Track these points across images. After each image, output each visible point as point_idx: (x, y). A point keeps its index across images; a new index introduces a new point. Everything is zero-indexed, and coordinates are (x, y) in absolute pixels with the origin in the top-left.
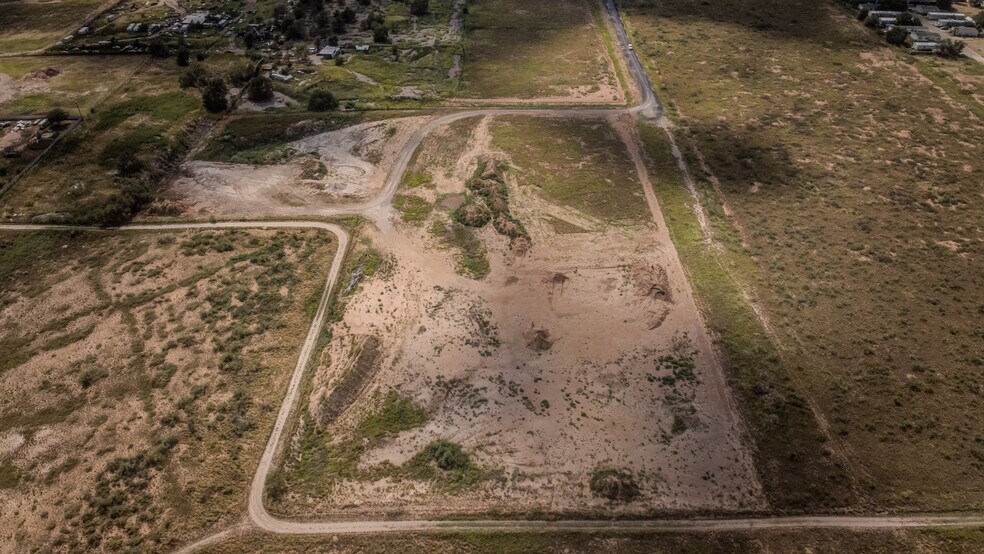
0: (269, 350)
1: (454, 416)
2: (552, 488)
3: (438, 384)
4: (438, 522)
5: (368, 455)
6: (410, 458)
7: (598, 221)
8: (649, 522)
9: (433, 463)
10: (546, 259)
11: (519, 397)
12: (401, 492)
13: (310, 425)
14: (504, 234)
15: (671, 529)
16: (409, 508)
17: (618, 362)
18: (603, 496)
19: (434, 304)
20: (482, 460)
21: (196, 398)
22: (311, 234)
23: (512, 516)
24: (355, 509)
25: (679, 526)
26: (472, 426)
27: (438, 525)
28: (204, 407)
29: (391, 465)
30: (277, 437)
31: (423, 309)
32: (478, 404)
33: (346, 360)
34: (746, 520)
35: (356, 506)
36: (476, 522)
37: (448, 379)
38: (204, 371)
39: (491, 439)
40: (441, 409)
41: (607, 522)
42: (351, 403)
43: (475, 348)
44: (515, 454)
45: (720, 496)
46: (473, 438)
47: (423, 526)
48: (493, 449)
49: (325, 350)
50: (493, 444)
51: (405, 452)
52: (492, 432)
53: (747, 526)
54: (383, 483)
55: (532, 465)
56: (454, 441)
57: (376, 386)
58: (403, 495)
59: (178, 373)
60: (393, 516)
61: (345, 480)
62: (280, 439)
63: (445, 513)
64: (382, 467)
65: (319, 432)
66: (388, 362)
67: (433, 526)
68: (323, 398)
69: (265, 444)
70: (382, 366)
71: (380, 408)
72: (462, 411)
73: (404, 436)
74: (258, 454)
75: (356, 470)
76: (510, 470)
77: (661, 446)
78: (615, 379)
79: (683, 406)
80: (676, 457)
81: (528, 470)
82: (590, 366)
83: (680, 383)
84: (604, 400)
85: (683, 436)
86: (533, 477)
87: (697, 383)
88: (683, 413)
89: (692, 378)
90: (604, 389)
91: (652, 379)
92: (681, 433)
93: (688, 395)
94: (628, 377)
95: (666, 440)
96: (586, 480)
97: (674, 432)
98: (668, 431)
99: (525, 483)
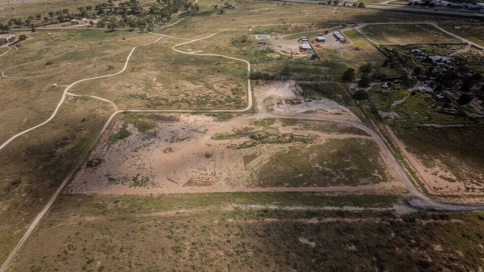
22: (243, 105)
42: (153, 120)
57: (159, 123)
76: (113, 145)
77: (105, 174)
78: (142, 167)
79: (121, 182)
80: (98, 177)
81: (111, 148)
82: (152, 161)
83: (133, 182)
84: (132, 163)
85: (106, 179)
86: (108, 149)
87: (130, 187)
88: (117, 181)
89: (133, 186)
90: (137, 163)
91: (138, 175)
92: (108, 180)
93: (125, 184)
94: (142, 170)
95: (107, 176)
96: (100, 158)
97: (110, 178)
98: (111, 177)
99: (106, 147)
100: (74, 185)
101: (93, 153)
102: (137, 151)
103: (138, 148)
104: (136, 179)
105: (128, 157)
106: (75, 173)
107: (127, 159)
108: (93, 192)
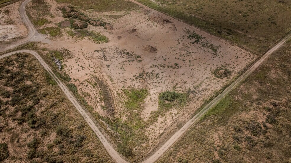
0: (51, 106)
1: (155, 84)
2: (209, 85)
3: (136, 78)
4: (195, 117)
5: (142, 114)
6: (158, 106)
7: (124, 11)
8: (241, 76)
9: (167, 102)
10: (123, 27)
11: (167, 67)
12: (171, 117)
13: (108, 121)
14: (98, 26)
15: (248, 74)
16: (180, 120)
17: (179, 43)
18: (224, 77)
19: (102, 56)
20: (180, 90)
21: (36, 148)
22: (14, 57)
23: (211, 99)
24: (164, 134)
25: (248, 72)
26: (164, 83)
27: (196, 118)
28: (46, 148)
29: (155, 112)
30: (100, 134)
31: (100, 60)
32: (157, 76)
33: (94, 89)
34: (258, 62)
35: (162, 134)
36: (205, 108)
37: (138, 75)
38: (25, 135)
39: (174, 83)
40: (148, 85)
41: (233, 83)
42: (113, 103)
43: (134, 62)
44: (187, 82)
45: (245, 60)
46: (169, 87)
47: (192, 121)
48: (179, 86)
49: (79, 92)
50: (177, 84)
51: (154, 105)
52: (172, 81)
53: (260, 63)
54: (160, 119)
55: (195, 82)
56: (165, 91)
57: (115, 92)
58: (173, 118)
59: (10, 145)
60: (180, 126)
61: (146, 128)
62: (103, 134)
63: (193, 112)
64: (152, 115)
65: (114, 121)
66: (109, 82)
67: (195, 119)
68: (103, 107)
69: (99, 140)
70: (108, 84)
71: (126, 98)
72: (155, 81)
73: (147, 100)
74: (99, 145)
75: (145, 123)
76: (191, 88)
77: (217, 57)
78: (185, 48)
79: (208, 45)
80: (224, 58)
81: (197, 84)
82: (173, 48)
83: (200, 40)
84: (189, 54)
85: (218, 52)
86: (200, 85)
87: (204, 38)
88: (211, 47)
89: (202, 38)
90: (186, 52)
91: (193, 43)
92: (217, 51)
93: (206, 42)
94: (186, 45)
95: (216, 55)
96: (213, 77)
97: (215, 52)
98: (214, 52)
99: (201, 88)
100: (247, 60)
101: (218, 87)
102: (175, 64)
103: (172, 67)
104: (196, 41)
105: (188, 63)
106: (245, 70)
107: (190, 61)
108: (233, 47)
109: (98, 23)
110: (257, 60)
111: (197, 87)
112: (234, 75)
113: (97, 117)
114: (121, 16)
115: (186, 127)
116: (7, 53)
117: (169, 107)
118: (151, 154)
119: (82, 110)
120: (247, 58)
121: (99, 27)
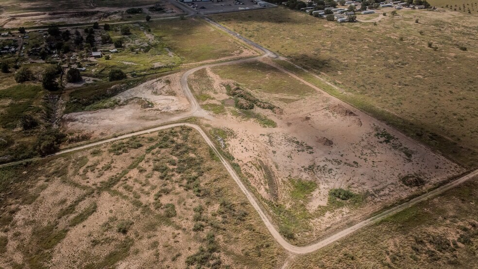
0: (215, 180)
1: (326, 179)
2: (393, 191)
3: (305, 169)
4: (369, 219)
5: (308, 206)
6: (327, 201)
7: (298, 96)
8: (438, 189)
9: (338, 200)
10: (294, 113)
11: (343, 164)
12: (341, 215)
13: (270, 204)
14: (266, 108)
15: (449, 188)
16: (351, 219)
17: (363, 140)
18: (414, 186)
19: (268, 141)
20: (356, 191)
21: (201, 213)
22: (178, 129)
23: (393, 206)
24: (331, 229)
25: (449, 186)
26: (338, 180)
27: (371, 220)
28: (210, 215)
29: (323, 207)
30: (262, 213)
31: (265, 144)
32: (330, 171)
33: (259, 172)
34: (465, 176)
35: (329, 228)
36: (383, 213)
37: (307, 166)
38: (191, 201)
39: (350, 182)
40: (318, 179)
41: (426, 194)
42: (277, 189)
43: (304, 152)
44: (366, 184)
45: (448, 172)
46: (343, 185)
47: (366, 223)
48: (355, 185)
49: (243, 172)
50: (353, 184)
51: (323, 200)
52: (348, 179)
53: (467, 178)
54: (328, 214)
55: (376, 186)
56: (337, 187)
57: (280, 179)
58: (343, 216)
59: (177, 206)
60: (350, 224)
61: (310, 220)
62: (265, 214)
63: (368, 215)
64: (320, 209)
65: (277, 206)
66: (274, 168)
67: (368, 222)
68: (266, 190)
69: (261, 219)
70: (273, 170)
71: (292, 187)
72: (326, 176)
73: (315, 193)
74: (261, 223)
75: (311, 214)
76: (370, 190)
77: (411, 163)
78: (369, 146)
79: (401, 148)
80: (419, 165)
81: (377, 188)
82: (354, 145)
83: (391, 141)
84: (374, 154)
85: (413, 158)
86: (382, 189)
87: (397, 139)
88: (404, 150)
89: (394, 138)
90: (369, 151)
91: (381, 142)
92: (411, 156)
93: (399, 144)
94: (372, 144)
95: (410, 161)
96: (401, 183)
97: (409, 157)
98: (406, 157)
99: (382, 193)
100: (451, 172)
101: (405, 195)
102: (354, 162)
103: (349, 165)
104: (385, 141)
105: (371, 163)
106: (444, 183)
107: (373, 162)
108: (434, 154)
109: (266, 105)
110: (464, 174)
111: (378, 191)
112: (428, 186)
113: (260, 199)
114: (293, 101)
115: (357, 227)
116: (171, 124)
117: (340, 205)
118: (313, 242)
119: (245, 189)
120: (452, 169)
121: (267, 110)
